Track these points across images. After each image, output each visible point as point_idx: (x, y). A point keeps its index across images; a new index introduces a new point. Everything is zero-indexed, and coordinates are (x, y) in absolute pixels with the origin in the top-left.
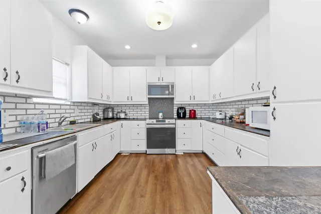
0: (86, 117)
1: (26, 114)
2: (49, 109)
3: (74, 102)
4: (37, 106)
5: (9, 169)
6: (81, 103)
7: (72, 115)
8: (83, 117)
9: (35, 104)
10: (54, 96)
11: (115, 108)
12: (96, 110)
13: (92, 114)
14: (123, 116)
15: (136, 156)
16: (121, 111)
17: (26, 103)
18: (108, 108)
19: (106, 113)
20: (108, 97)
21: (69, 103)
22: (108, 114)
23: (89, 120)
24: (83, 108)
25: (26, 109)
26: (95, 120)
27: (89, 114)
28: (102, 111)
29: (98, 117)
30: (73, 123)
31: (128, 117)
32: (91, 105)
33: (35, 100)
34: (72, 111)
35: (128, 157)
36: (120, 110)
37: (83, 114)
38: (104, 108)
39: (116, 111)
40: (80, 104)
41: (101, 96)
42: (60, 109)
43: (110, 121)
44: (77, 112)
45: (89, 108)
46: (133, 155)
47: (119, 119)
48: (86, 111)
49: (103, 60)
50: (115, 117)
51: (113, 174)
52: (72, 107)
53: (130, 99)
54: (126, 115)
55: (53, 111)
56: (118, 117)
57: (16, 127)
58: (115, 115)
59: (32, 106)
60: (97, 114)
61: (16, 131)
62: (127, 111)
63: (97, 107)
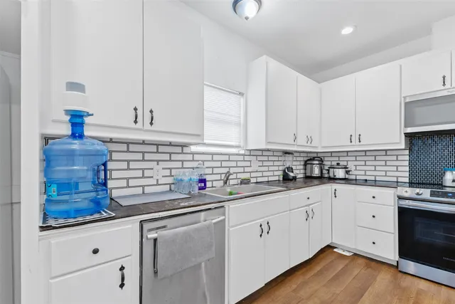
0: (271, 173)
1: (183, 168)
2: (213, 160)
3: (250, 150)
4: (197, 157)
5: (96, 251)
6: (262, 150)
7: (247, 169)
8: (265, 174)
9: (193, 154)
10: (205, 141)
11: (326, 159)
12: (289, 162)
13: (281, 168)
14: (340, 173)
15: (368, 266)
16: (338, 164)
17: (182, 153)
18: (313, 159)
19: (309, 166)
20: (309, 139)
21: (242, 152)
22: (312, 170)
23: (277, 178)
24: (266, 158)
25: (182, 161)
26: (287, 179)
27: (276, 168)
28: (302, 163)
29: (292, 174)
30: (245, 182)
31: (353, 177)
32: (280, 154)
33: (193, 149)
34: (248, 164)
35: (347, 262)
36: (334, 163)
37: (266, 169)
38: (306, 159)
39: (327, 164)
40: (260, 153)
41: (293, 137)
42: (229, 161)
43: (316, 182)
44: (255, 166)
45: (276, 158)
46: (361, 261)
47: (333, 179)
48: (271, 163)
49: (298, 74)
50: (326, 176)
51: (303, 293)
52: (247, 158)
53: (355, 139)
54: (347, 172)
55: (218, 164)
56: (331, 175)
57: (170, 184)
58: (325, 172)
59: (190, 157)
60: (290, 169)
61: (170, 190)
62: (351, 166)
63: (290, 158)
